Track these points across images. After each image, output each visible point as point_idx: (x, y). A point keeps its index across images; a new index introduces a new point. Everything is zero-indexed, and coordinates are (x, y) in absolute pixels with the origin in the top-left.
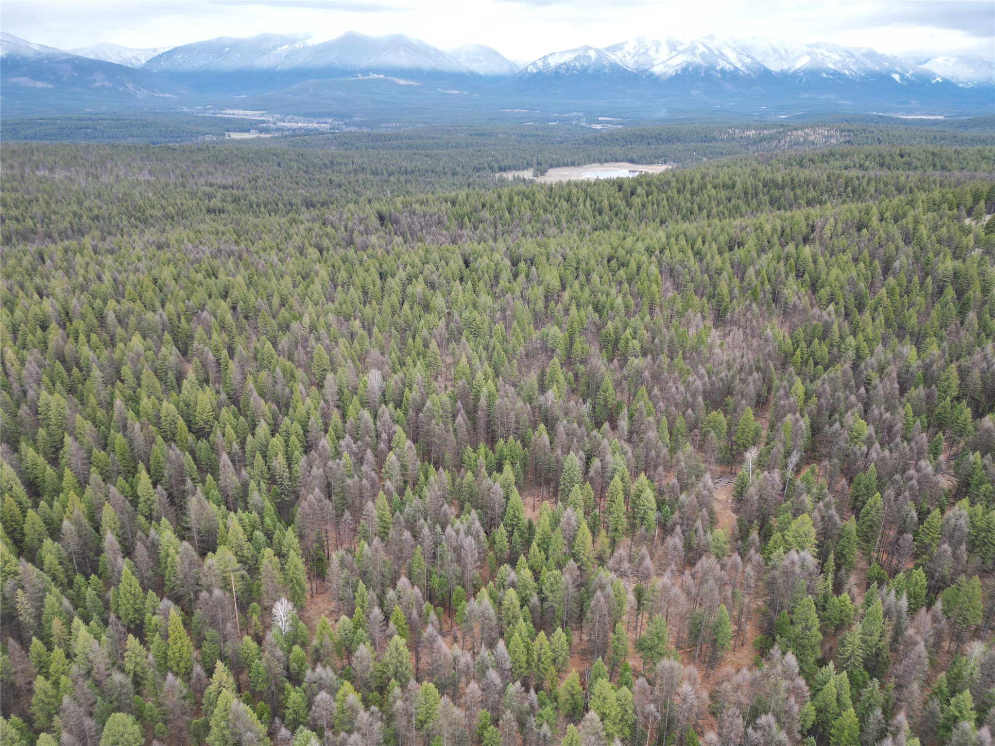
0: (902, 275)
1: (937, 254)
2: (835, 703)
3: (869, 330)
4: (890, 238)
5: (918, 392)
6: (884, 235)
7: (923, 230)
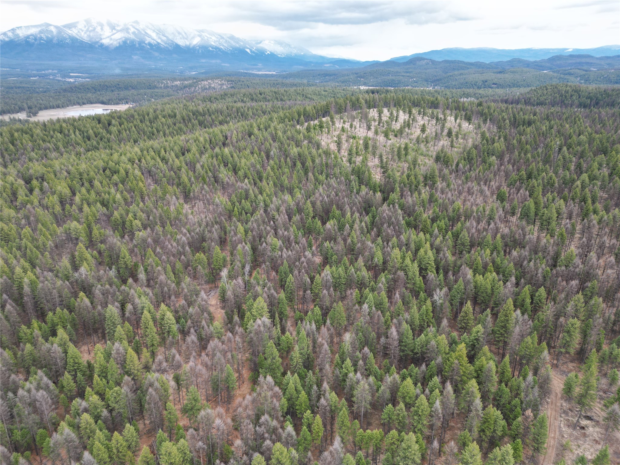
0: (276, 158)
1: (289, 145)
3: (267, 190)
4: (266, 139)
5: (296, 218)
6: (262, 138)
7: (280, 133)
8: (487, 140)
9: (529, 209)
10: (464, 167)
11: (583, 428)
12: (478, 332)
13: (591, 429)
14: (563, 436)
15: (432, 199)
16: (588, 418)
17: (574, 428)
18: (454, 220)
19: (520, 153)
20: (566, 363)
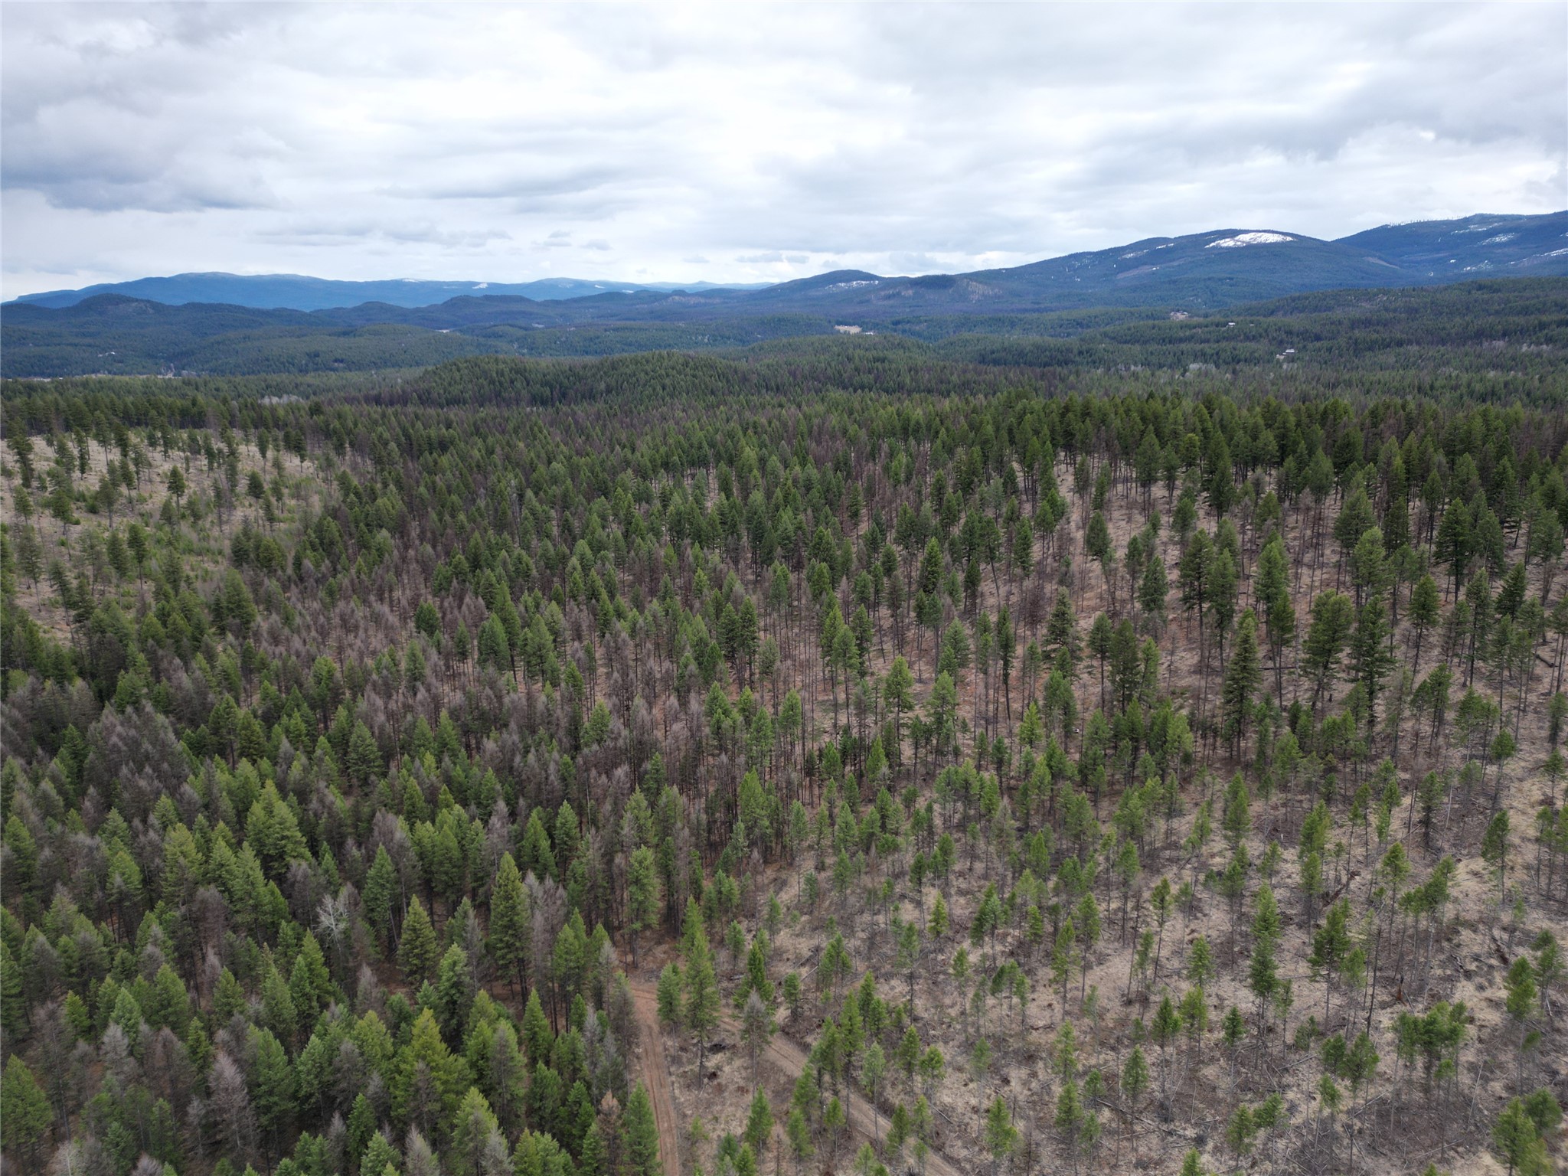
8: (357, 494)
9: (493, 636)
10: (317, 566)
11: (714, 1075)
12: (455, 963)
13: (727, 1069)
14: (685, 1116)
15: (250, 666)
16: (717, 1048)
17: (699, 1086)
18: (325, 703)
19: (440, 515)
20: (650, 950)
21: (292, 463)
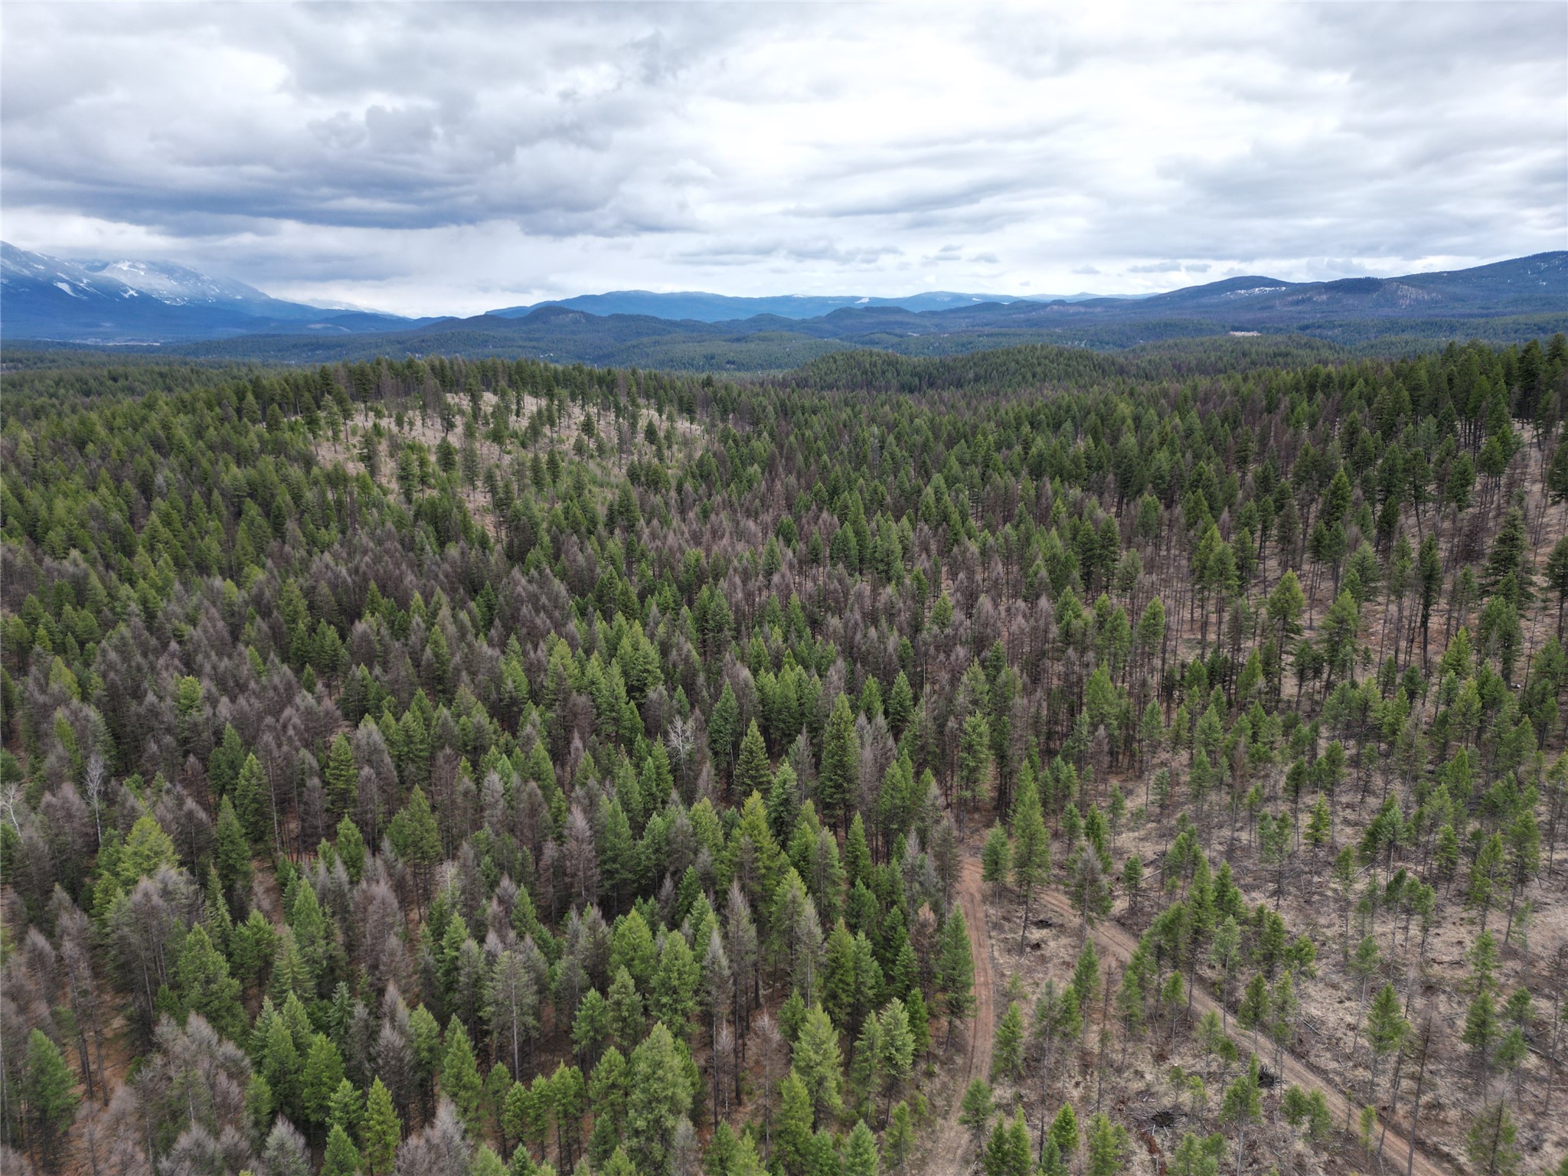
0: (174, 494)
1: (214, 463)
2: (294, 1053)
3: (153, 573)
4: (133, 451)
5: (255, 628)
6: (124, 449)
7: (180, 433)
8: (735, 441)
9: (846, 540)
10: (696, 490)
11: (1037, 946)
12: (785, 782)
13: (1052, 944)
14: (1003, 975)
15: (632, 555)
16: (1043, 924)
17: (1021, 952)
18: (688, 591)
19: (806, 459)
20: (977, 830)
21: (683, 425)
